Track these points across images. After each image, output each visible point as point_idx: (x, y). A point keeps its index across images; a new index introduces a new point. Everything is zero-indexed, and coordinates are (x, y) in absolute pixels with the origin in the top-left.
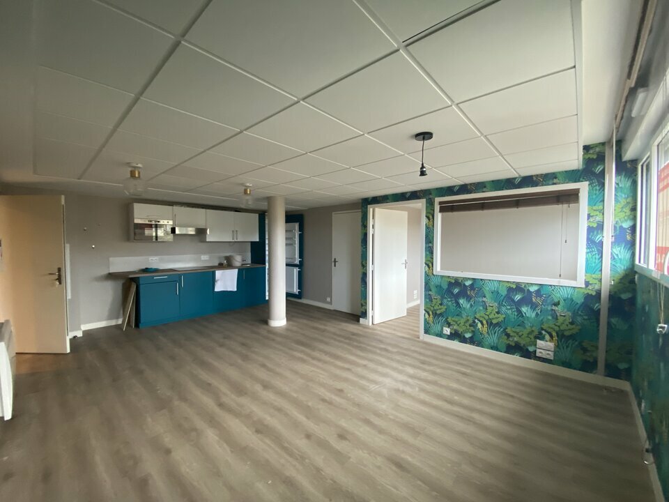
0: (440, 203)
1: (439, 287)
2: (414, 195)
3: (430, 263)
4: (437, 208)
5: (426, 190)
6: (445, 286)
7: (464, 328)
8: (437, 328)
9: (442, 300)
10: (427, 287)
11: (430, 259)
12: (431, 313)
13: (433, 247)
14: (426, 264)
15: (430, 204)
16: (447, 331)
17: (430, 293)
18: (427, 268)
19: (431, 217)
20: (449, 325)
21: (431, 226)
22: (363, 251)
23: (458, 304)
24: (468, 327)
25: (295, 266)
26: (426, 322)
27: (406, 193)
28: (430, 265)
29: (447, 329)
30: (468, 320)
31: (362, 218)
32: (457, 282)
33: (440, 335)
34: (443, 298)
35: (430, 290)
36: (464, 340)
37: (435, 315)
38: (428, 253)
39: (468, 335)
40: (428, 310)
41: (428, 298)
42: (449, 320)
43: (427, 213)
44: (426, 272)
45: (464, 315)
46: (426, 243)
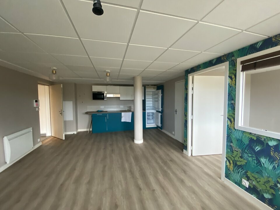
0: (242, 63)
1: (240, 141)
2: (219, 60)
3: (231, 117)
4: (239, 67)
5: (229, 54)
6: (246, 142)
7: (264, 187)
8: (237, 177)
9: (242, 154)
10: (229, 138)
11: (232, 115)
12: (231, 162)
13: (235, 103)
14: (228, 118)
15: (233, 65)
16: (246, 183)
17: (231, 144)
18: (229, 122)
19: (233, 77)
20: (248, 179)
21: (233, 85)
22: (185, 106)
23: (259, 162)
24: (268, 188)
25: (159, 112)
26: (227, 169)
27: (213, 60)
28: (232, 120)
29: (246, 181)
30: (268, 182)
31: (185, 83)
32: (259, 140)
33: (239, 184)
34: (243, 151)
35: (232, 143)
36: (262, 198)
37: (235, 165)
38: (230, 109)
39: (267, 196)
40: (229, 159)
41: (230, 148)
42: (249, 174)
43: (230, 73)
44: (228, 125)
45: (265, 175)
46: (229, 101)
